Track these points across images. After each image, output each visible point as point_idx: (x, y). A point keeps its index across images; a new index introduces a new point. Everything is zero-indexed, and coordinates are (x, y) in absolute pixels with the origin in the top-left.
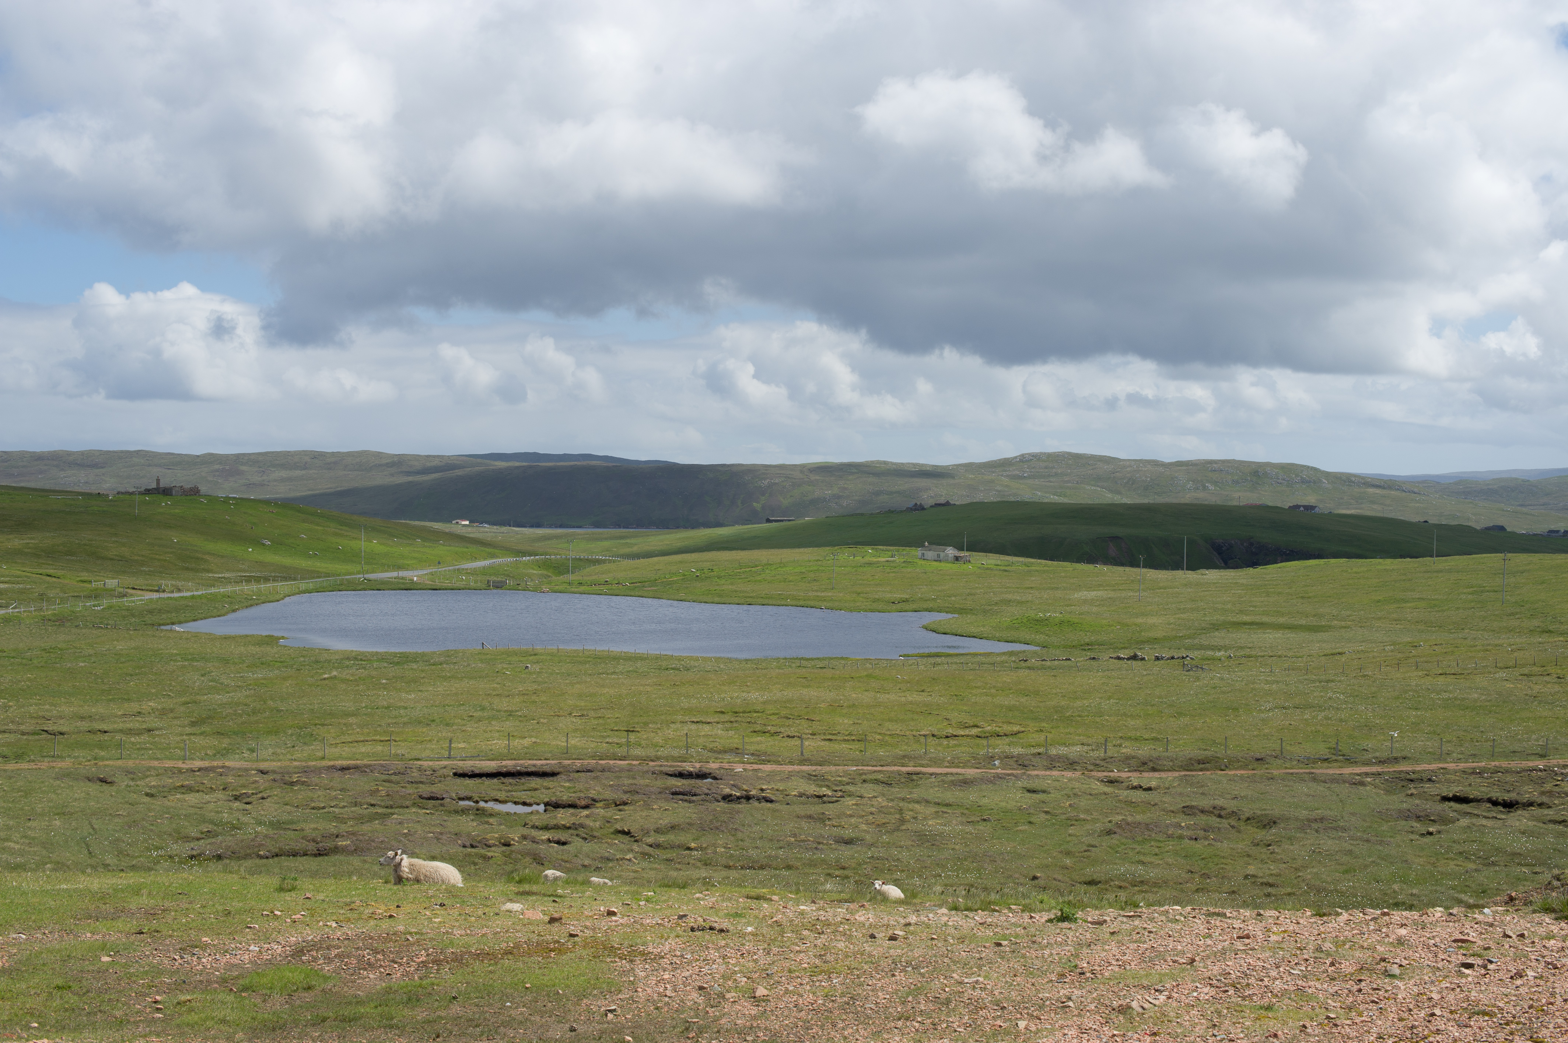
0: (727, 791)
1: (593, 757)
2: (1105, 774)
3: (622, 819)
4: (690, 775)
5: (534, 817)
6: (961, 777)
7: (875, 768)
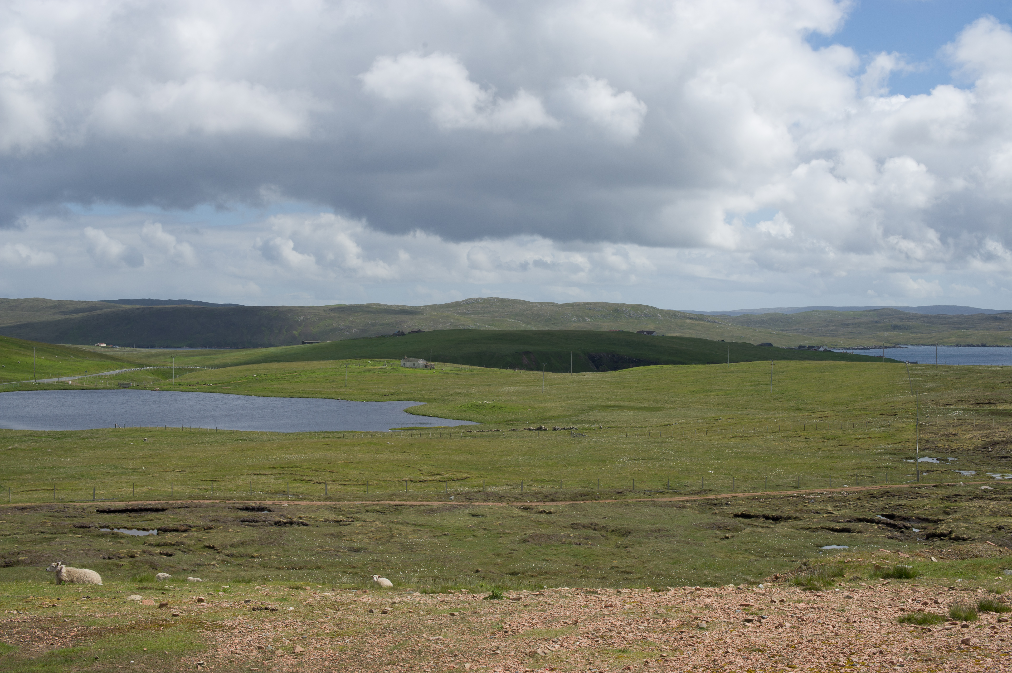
0: (278, 519)
1: (189, 498)
2: (522, 504)
3: (209, 539)
4: (253, 509)
5: (150, 539)
6: (429, 507)
7: (374, 503)
